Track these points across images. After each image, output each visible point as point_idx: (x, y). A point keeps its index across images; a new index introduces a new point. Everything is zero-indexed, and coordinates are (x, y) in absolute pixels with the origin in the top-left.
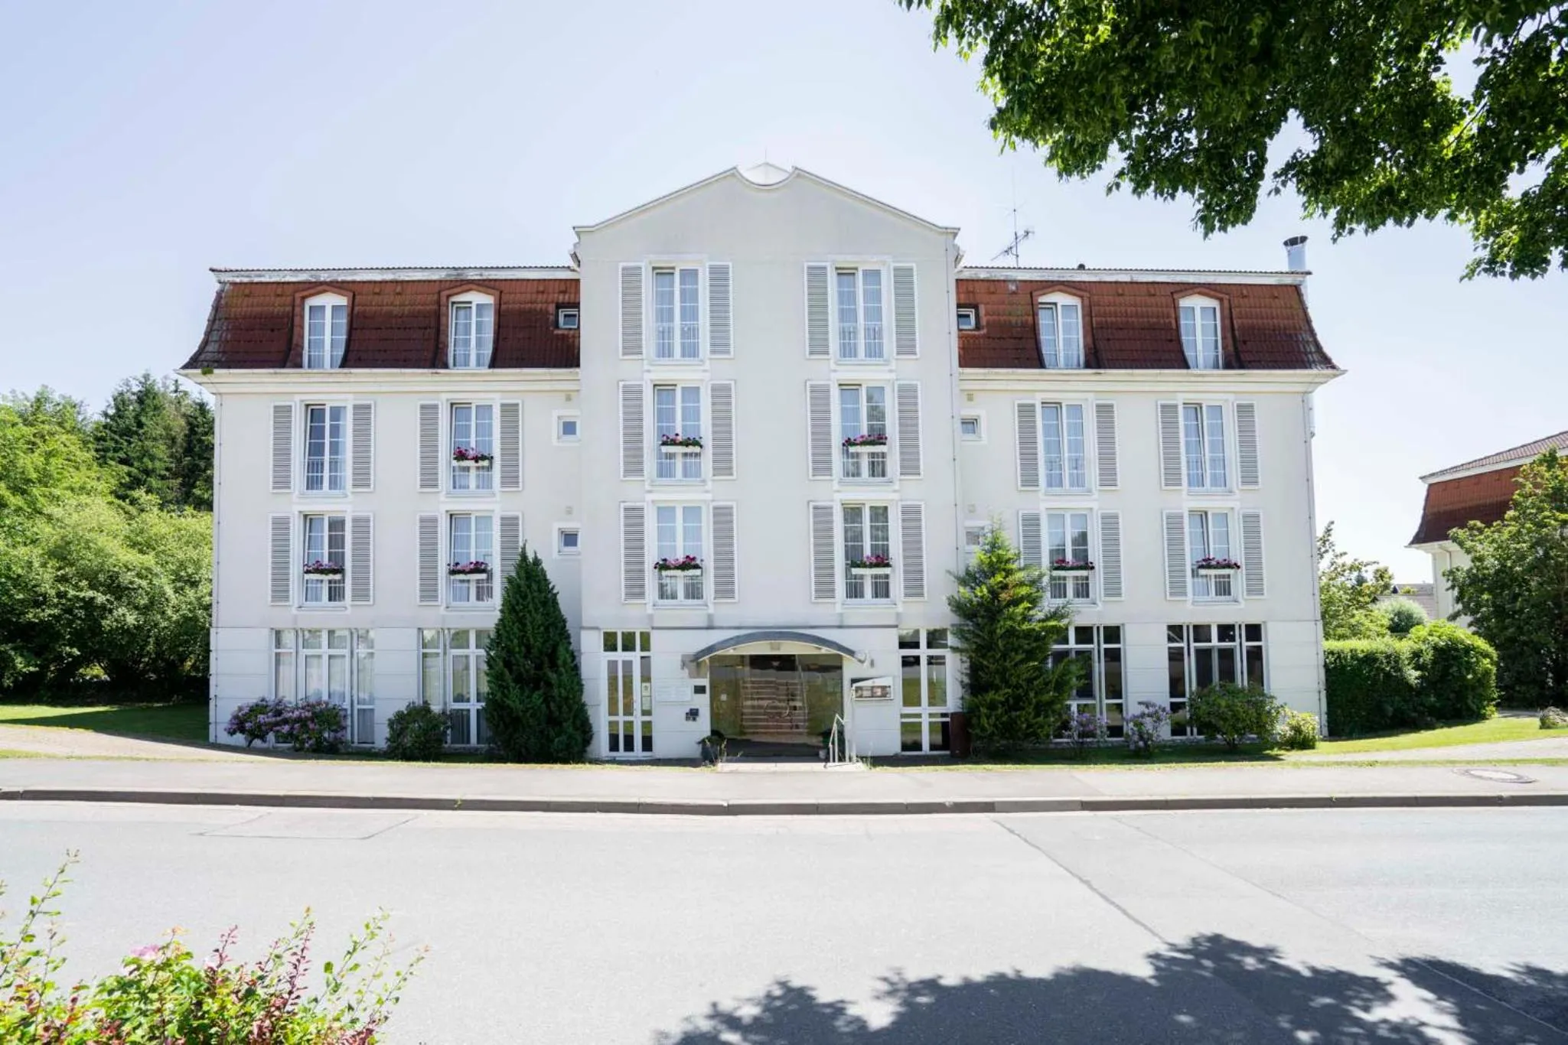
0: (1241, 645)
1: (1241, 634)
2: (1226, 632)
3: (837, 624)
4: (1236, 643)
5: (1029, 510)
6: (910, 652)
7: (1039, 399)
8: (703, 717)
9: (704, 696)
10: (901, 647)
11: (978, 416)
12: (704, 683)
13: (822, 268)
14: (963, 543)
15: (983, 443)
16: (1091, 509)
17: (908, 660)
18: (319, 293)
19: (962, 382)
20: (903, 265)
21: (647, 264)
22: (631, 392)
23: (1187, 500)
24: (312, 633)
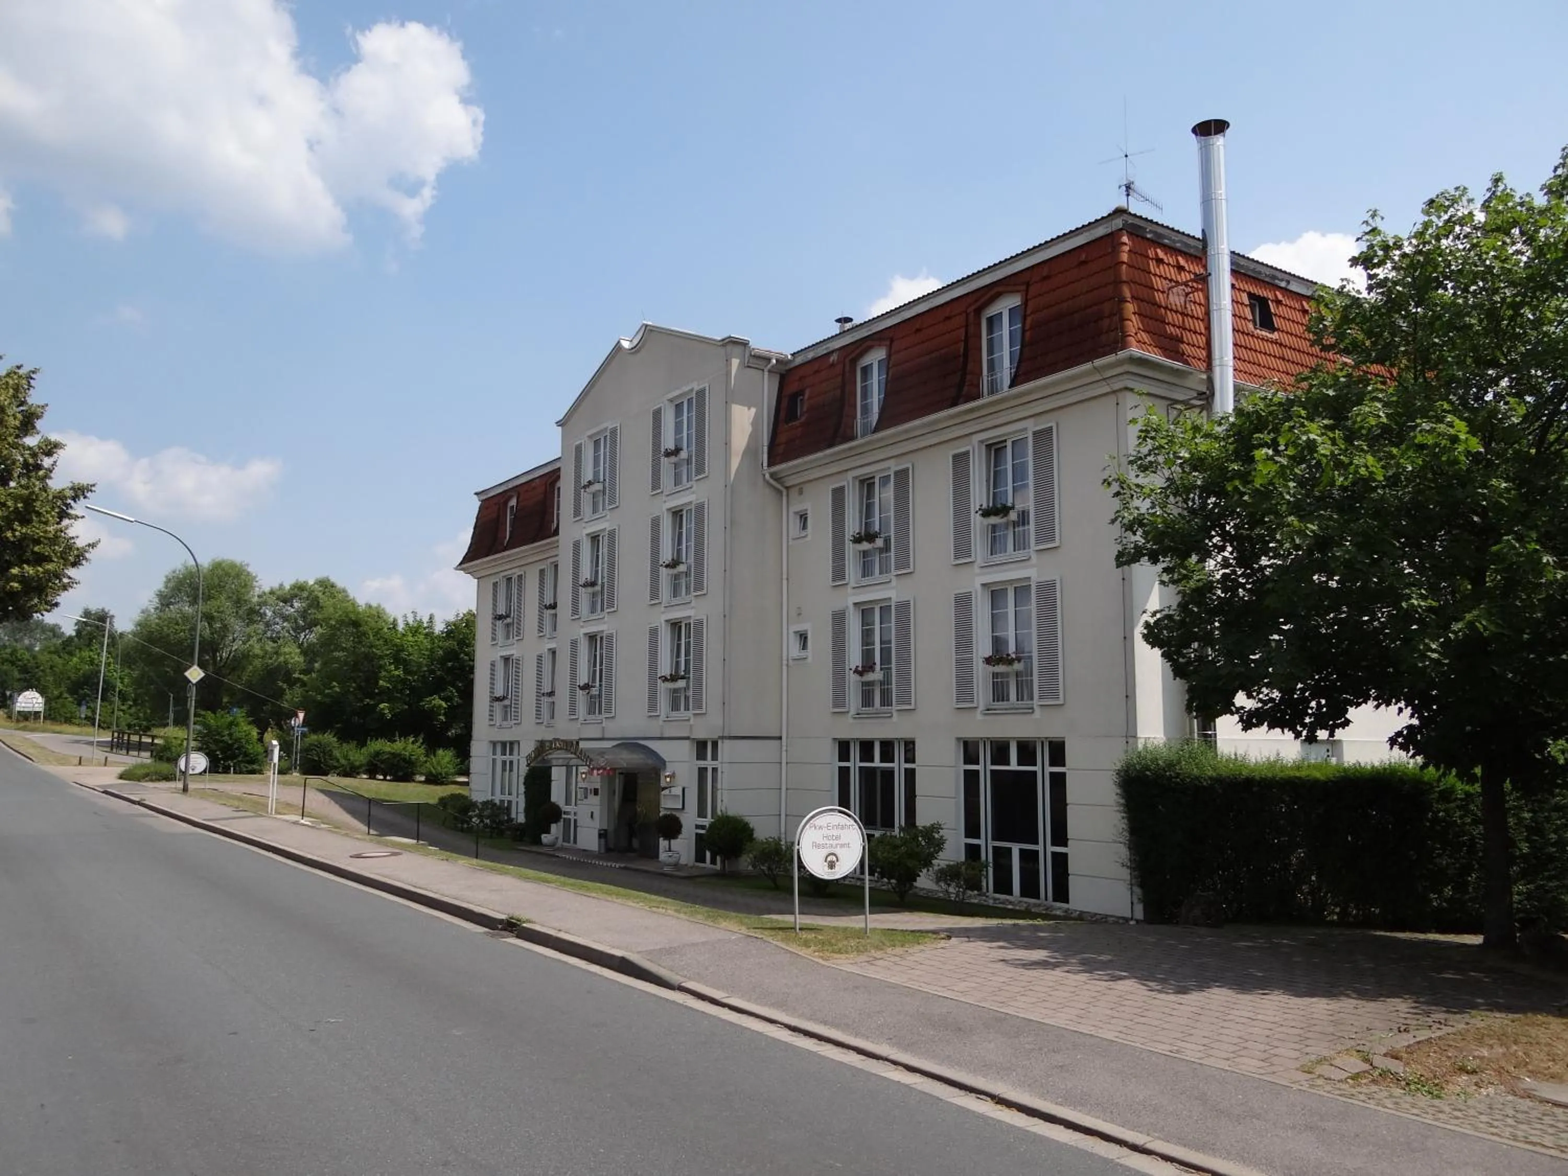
0: (1043, 769)
1: (1043, 755)
2: (1027, 751)
3: (659, 736)
4: (1037, 768)
5: (838, 607)
6: (702, 763)
7: (850, 479)
8: (597, 815)
9: (598, 798)
10: (698, 759)
11: (806, 510)
12: (598, 786)
13: (660, 409)
14: (794, 650)
15: (809, 538)
16: (890, 599)
17: (702, 772)
18: (510, 498)
19: (784, 480)
20: (701, 387)
21: (586, 439)
22: (577, 546)
23: (979, 575)
24: (504, 744)
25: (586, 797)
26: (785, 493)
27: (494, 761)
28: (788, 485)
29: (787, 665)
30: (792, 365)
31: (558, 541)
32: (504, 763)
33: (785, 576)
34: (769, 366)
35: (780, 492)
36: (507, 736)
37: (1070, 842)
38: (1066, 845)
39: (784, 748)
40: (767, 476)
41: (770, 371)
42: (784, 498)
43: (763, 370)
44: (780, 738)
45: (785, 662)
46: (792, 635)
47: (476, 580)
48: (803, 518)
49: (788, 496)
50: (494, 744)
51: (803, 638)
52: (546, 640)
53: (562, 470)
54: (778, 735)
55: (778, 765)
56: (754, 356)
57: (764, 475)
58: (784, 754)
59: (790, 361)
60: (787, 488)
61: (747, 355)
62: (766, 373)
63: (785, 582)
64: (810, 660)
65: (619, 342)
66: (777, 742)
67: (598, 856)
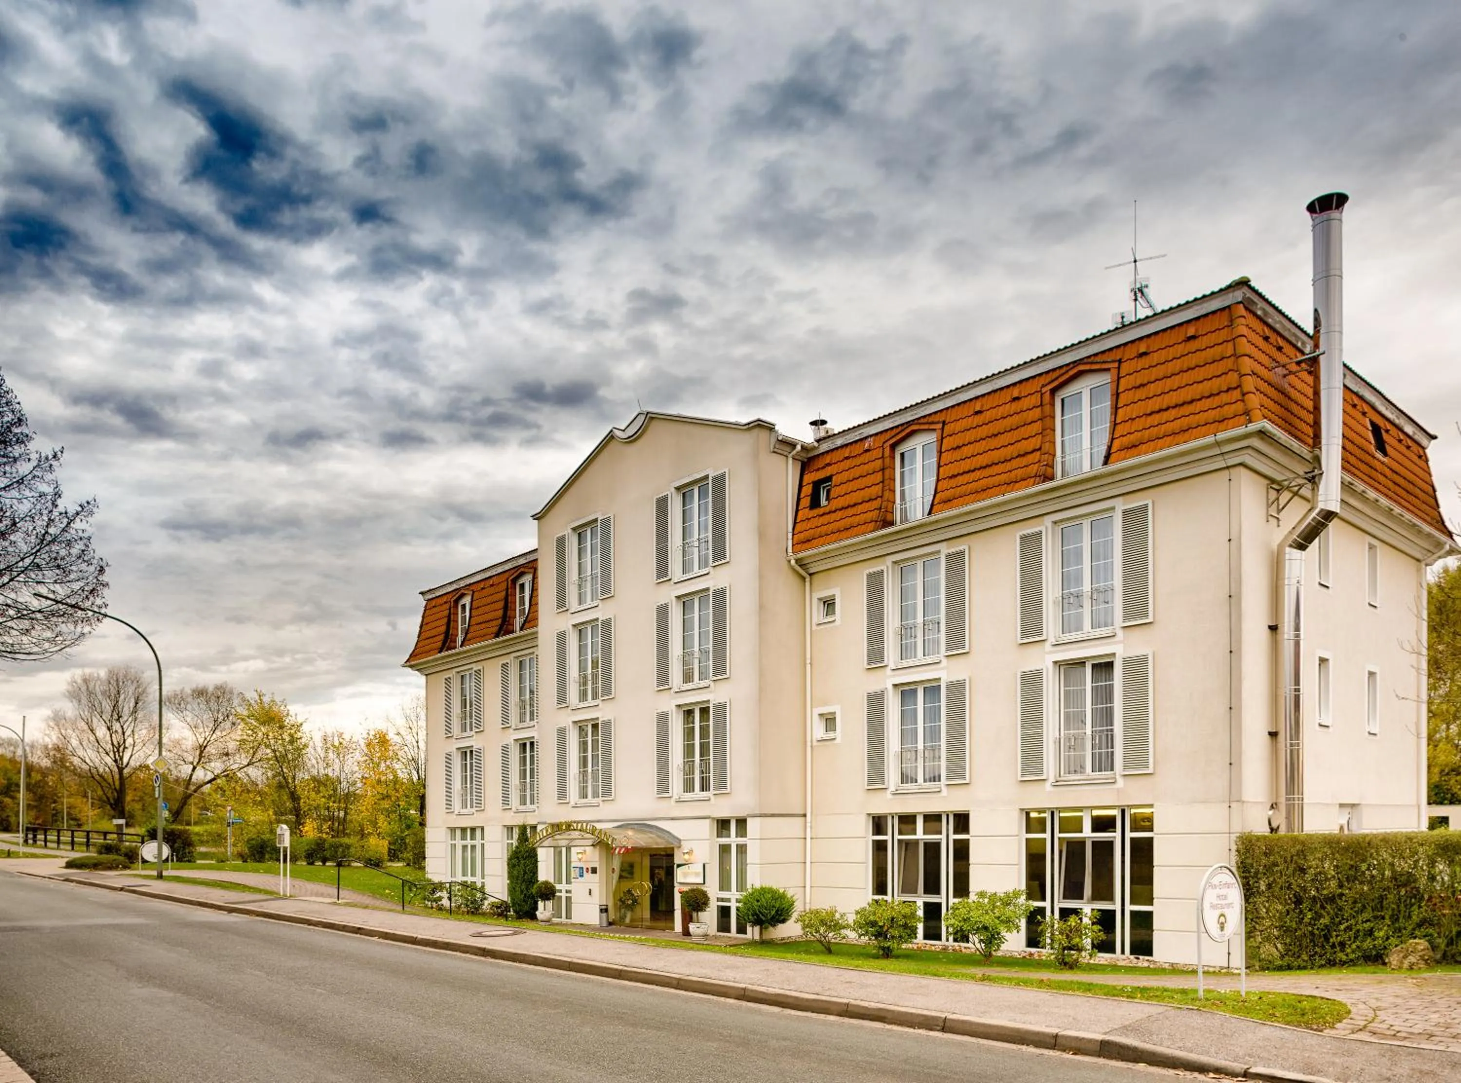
0: (1123, 835)
1: (1123, 822)
3: (671, 816)
4: (1116, 834)
5: (875, 688)
6: (724, 841)
7: (889, 564)
8: (596, 892)
9: (596, 877)
10: (718, 836)
11: (834, 595)
12: (596, 865)
13: (666, 497)
14: (818, 730)
15: (837, 623)
16: (939, 679)
17: (724, 850)
18: (463, 595)
19: (808, 566)
20: (719, 472)
21: (570, 531)
22: (562, 638)
23: (1051, 652)
24: (463, 830)
25: (581, 876)
26: (808, 579)
27: (453, 846)
28: (811, 572)
29: (812, 746)
30: (816, 453)
31: (537, 633)
32: (465, 847)
33: (808, 661)
34: (794, 452)
35: (804, 579)
36: (467, 823)
37: (1155, 901)
38: (1151, 904)
39: (808, 825)
40: (793, 562)
41: (794, 459)
42: (808, 584)
43: (787, 457)
44: (805, 815)
45: (809, 744)
46: (816, 717)
47: (424, 678)
48: (829, 604)
49: (811, 584)
50: (453, 830)
51: (830, 721)
52: (511, 730)
53: (539, 561)
54: (802, 812)
55: (803, 840)
56: (781, 441)
57: (789, 561)
58: (808, 830)
59: (814, 448)
60: (811, 575)
61: (773, 440)
62: (790, 460)
63: (808, 667)
64: (838, 741)
65: (611, 431)
66: (803, 818)
67: (601, 929)
